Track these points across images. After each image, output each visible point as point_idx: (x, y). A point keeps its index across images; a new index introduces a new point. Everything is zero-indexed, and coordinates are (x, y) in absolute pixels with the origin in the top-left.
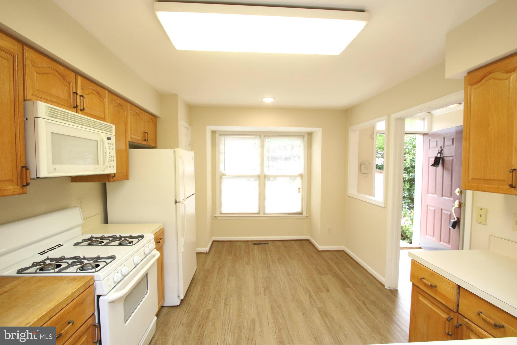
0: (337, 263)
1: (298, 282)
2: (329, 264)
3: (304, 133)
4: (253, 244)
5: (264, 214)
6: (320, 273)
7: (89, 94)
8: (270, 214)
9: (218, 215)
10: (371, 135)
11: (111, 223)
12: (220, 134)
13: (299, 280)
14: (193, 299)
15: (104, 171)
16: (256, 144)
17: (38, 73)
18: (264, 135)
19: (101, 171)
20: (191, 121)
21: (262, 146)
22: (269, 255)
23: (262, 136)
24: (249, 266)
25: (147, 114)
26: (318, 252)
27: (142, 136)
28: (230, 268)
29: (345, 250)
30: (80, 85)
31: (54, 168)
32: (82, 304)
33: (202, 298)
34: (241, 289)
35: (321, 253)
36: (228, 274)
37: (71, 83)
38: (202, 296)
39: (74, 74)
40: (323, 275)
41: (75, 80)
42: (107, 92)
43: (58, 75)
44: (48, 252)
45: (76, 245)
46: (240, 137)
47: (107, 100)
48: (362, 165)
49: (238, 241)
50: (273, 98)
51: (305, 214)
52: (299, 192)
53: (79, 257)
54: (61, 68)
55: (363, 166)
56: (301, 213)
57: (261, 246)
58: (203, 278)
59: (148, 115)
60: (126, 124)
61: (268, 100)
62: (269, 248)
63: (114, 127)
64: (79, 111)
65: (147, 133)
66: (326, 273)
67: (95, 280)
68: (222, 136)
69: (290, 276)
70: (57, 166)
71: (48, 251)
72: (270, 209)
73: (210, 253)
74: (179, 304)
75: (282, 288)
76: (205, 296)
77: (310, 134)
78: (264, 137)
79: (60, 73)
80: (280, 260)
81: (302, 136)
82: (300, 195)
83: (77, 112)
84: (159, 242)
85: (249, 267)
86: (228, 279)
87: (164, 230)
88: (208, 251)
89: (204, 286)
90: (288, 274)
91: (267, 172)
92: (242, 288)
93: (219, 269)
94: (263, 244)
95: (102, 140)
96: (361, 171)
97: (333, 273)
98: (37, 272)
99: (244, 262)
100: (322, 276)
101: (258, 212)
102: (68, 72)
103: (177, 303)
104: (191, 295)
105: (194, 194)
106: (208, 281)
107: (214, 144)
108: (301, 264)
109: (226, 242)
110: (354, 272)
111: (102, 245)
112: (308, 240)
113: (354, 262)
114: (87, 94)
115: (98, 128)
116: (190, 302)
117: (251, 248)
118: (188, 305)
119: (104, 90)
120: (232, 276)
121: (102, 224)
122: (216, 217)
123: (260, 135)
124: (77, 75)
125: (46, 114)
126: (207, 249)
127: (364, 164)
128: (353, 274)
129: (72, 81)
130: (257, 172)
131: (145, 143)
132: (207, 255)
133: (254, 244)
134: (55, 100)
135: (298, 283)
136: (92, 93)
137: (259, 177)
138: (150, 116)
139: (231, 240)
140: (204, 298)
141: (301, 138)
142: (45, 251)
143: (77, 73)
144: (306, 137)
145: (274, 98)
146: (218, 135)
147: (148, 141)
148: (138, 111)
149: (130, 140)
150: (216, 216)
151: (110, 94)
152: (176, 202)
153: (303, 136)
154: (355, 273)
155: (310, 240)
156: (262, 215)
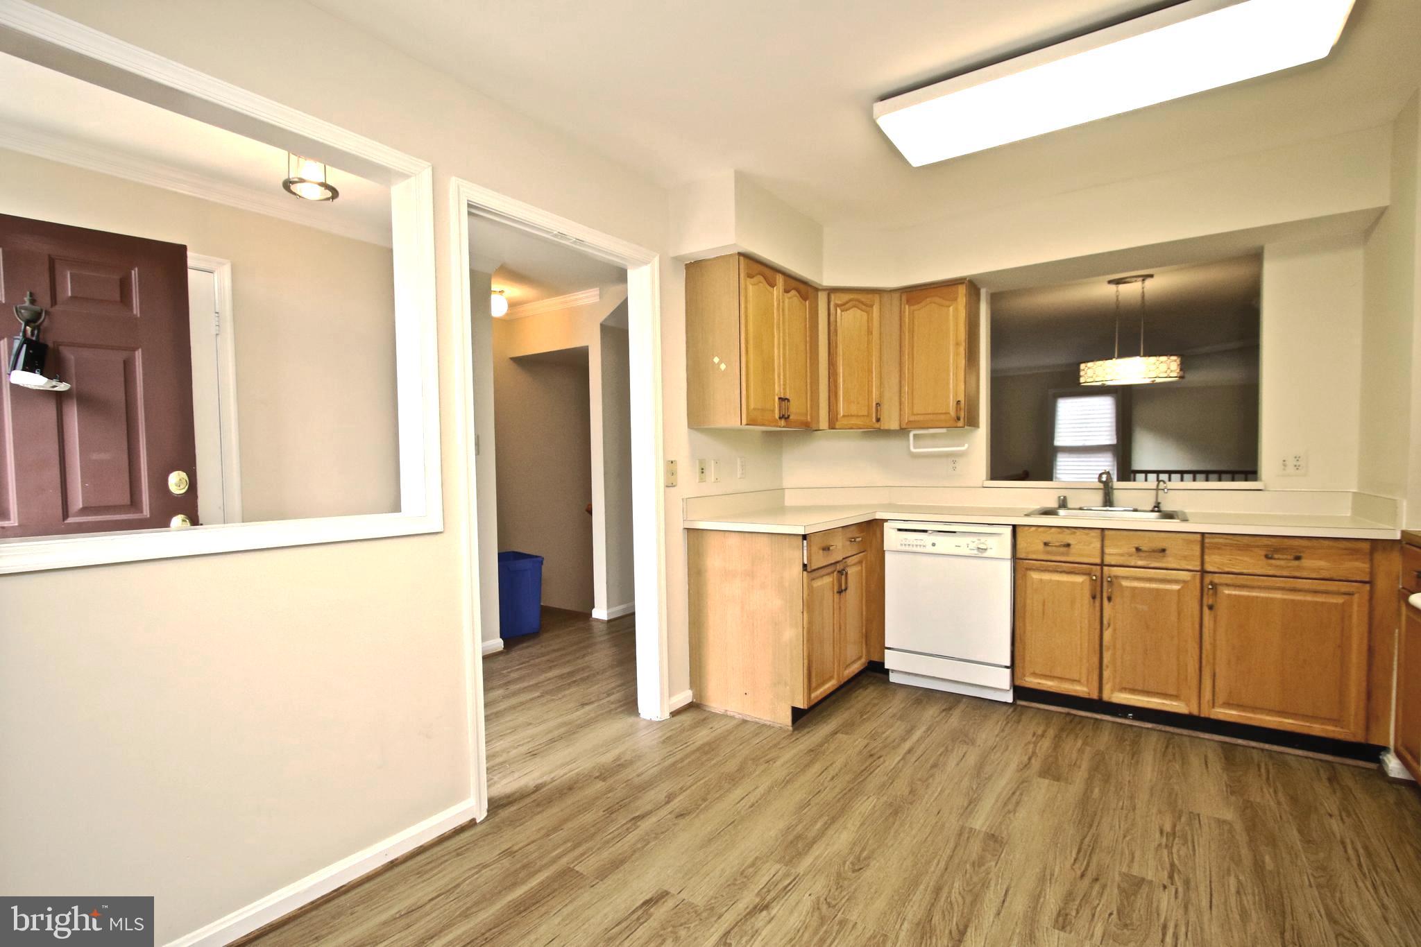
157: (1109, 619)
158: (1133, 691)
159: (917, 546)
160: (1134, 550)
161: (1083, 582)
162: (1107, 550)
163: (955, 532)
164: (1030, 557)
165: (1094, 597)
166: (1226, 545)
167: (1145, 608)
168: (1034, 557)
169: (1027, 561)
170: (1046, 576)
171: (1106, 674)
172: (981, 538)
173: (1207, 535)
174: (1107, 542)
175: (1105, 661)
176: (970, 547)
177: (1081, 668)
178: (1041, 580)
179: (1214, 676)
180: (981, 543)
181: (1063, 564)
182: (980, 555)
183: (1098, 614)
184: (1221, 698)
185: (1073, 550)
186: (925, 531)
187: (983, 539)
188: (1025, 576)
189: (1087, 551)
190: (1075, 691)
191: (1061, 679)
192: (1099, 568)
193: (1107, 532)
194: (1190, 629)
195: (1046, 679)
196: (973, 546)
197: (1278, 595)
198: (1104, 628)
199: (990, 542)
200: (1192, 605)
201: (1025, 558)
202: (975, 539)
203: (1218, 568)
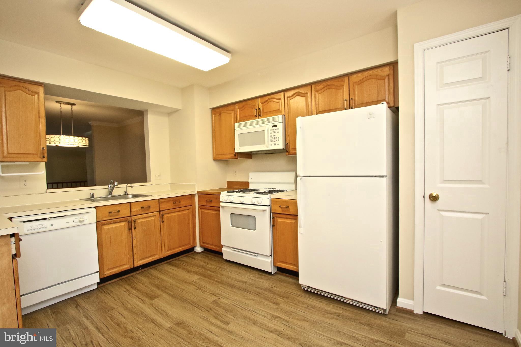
7: (267, 103)
15: (268, 148)
30: (260, 103)
31: (240, 148)
42: (282, 93)
47: (282, 99)
54: (250, 102)
63: (280, 116)
119: (279, 94)
124: (258, 99)
129: (256, 104)
134: (248, 118)
136: (270, 102)
151: (286, 92)
157: (135, 236)
158: (143, 259)
159: (40, 228)
160: (141, 208)
161: (124, 225)
162: (132, 210)
163: (65, 216)
164: (103, 220)
165: (129, 229)
166: (165, 201)
167: (145, 228)
168: (105, 219)
169: (102, 222)
170: (110, 226)
171: (135, 257)
172: (80, 216)
173: (160, 199)
174: (132, 207)
175: (134, 252)
176: (74, 222)
177: (126, 259)
178: (109, 228)
179: (164, 243)
180: (81, 218)
181: (117, 219)
182: (81, 224)
183: (131, 235)
184: (167, 249)
185: (121, 212)
186: (46, 219)
187: (81, 216)
188: (101, 229)
189: (125, 212)
190: (125, 268)
191: (119, 266)
192: (130, 217)
193: (132, 204)
194: (158, 231)
195: (113, 269)
196: (76, 221)
197: (176, 214)
198: (133, 240)
199: (86, 217)
200: (158, 223)
201: (101, 220)
202: (77, 217)
203: (163, 209)
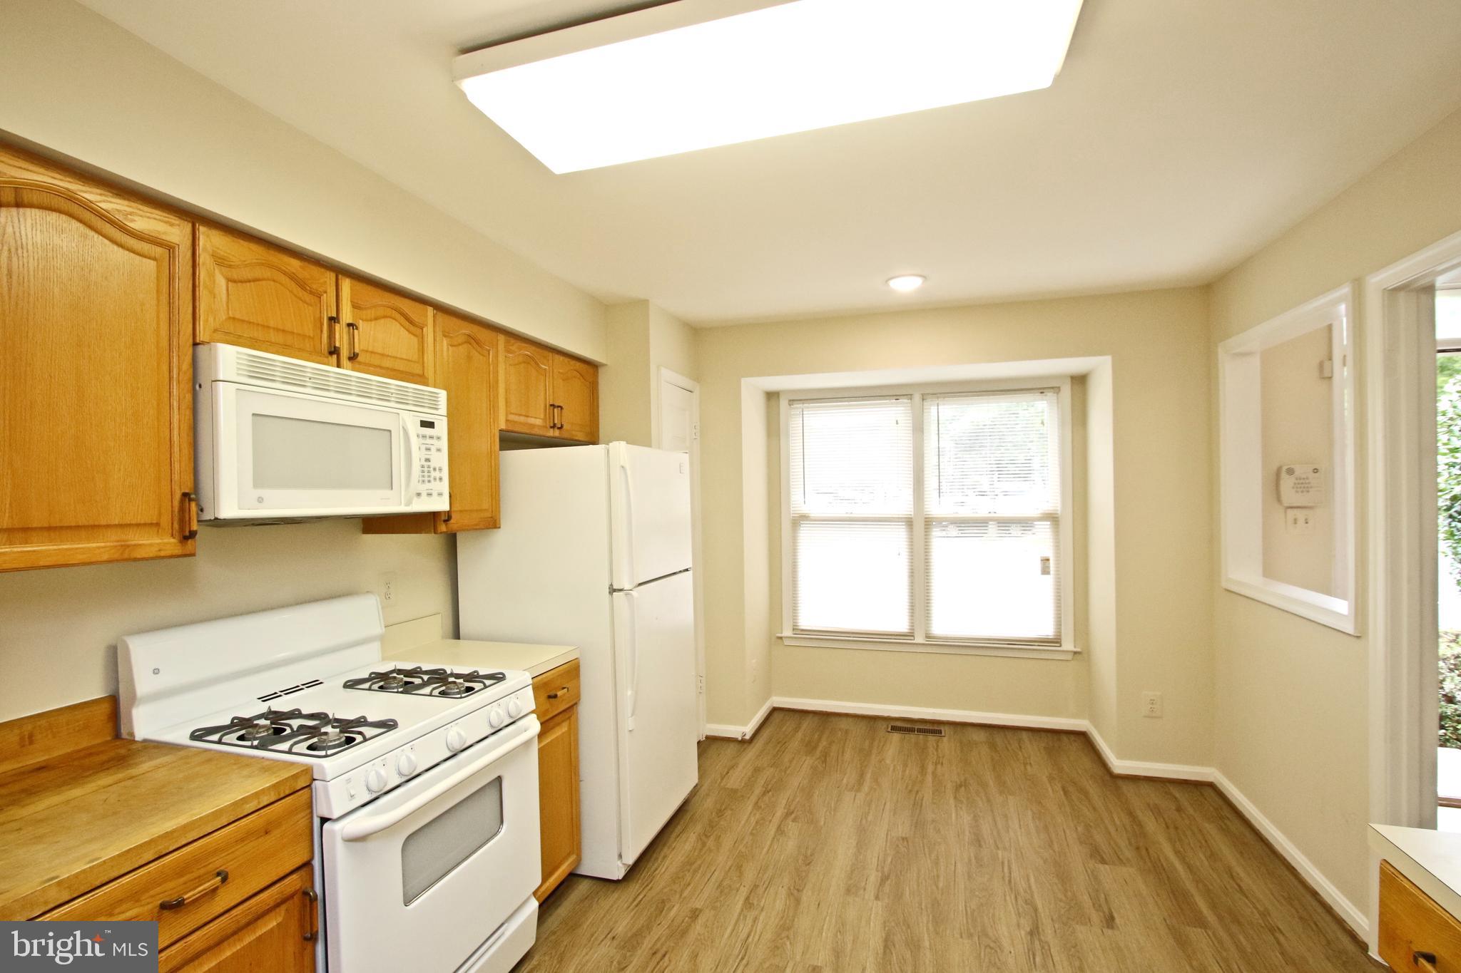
0: (1176, 828)
1: (1003, 871)
2: (1140, 825)
3: (1060, 377)
4: (889, 729)
5: (928, 637)
6: (1096, 854)
7: (376, 319)
8: (946, 639)
9: (787, 632)
10: (1321, 365)
11: (469, 638)
12: (790, 401)
13: (1010, 868)
14: (664, 870)
15: (408, 504)
16: (897, 423)
17: (231, 281)
18: (923, 395)
19: (401, 504)
20: (697, 370)
21: (918, 428)
22: (930, 768)
23: (917, 397)
24: (855, 795)
25: (561, 358)
26: (1107, 778)
27: (545, 415)
28: (798, 794)
29: (1218, 785)
30: (349, 299)
31: (259, 498)
32: (267, 833)
33: (689, 871)
34: (809, 864)
35: (1120, 783)
36: (786, 811)
37: (325, 295)
38: (692, 864)
39: (333, 275)
40: (1103, 862)
41: (334, 288)
42: (430, 310)
43: (288, 279)
44: (280, 696)
45: (351, 685)
46: (850, 405)
47: (429, 331)
48: (1284, 475)
49: (847, 715)
50: (920, 276)
51: (1068, 645)
52: (1045, 571)
53: (326, 715)
54: (294, 264)
55: (1287, 483)
56: (1056, 641)
57: (912, 737)
58: (712, 813)
59: (566, 360)
60: (492, 387)
61: (906, 285)
62: (938, 746)
63: (443, 395)
64: (345, 362)
65: (558, 407)
66: (1121, 857)
67: (315, 777)
68: (795, 406)
69: (980, 846)
70: (265, 493)
71: (282, 694)
72: (945, 623)
73: (753, 744)
74: (620, 878)
75: (941, 885)
76: (700, 866)
77: (1080, 381)
78: (923, 400)
79: (293, 277)
80: (963, 788)
81: (1053, 388)
82: (1049, 580)
83: (339, 366)
84: (555, 696)
85: (854, 799)
86: (779, 828)
87: (579, 663)
88: (747, 737)
89: (706, 836)
90: (978, 841)
91: (935, 507)
92: (811, 862)
93: (764, 794)
94: (920, 731)
95: (403, 427)
96: (1279, 499)
97: (1147, 860)
98: (223, 741)
99: (845, 781)
100: (1101, 867)
101: (907, 631)
102: (315, 271)
103: (618, 874)
104: (665, 857)
105: (687, 570)
106: (722, 823)
107: (774, 430)
108: (1034, 813)
109: (811, 715)
110: (1239, 870)
111: (397, 692)
112: (1083, 736)
113: (1247, 833)
114: (371, 320)
115: (393, 399)
116: (654, 877)
117: (880, 741)
118: (646, 884)
119: (421, 306)
120: (794, 820)
121: (446, 638)
122: (781, 638)
123: (910, 396)
124: (340, 276)
125: (240, 372)
126: (748, 729)
127: (1290, 472)
128: (1232, 877)
129: (326, 292)
130: (904, 507)
131: (557, 433)
132: (746, 746)
133: (894, 729)
134: (280, 338)
135: (1003, 878)
136: (385, 317)
137: (909, 522)
138: (573, 362)
139: (824, 710)
140: (696, 871)
141: (1049, 394)
142: (276, 693)
143: (341, 271)
144: (1066, 390)
145: (924, 277)
146: (783, 403)
147: (564, 427)
148: (529, 351)
149: (503, 426)
150: (780, 635)
151: (440, 314)
152: (613, 590)
153: (1056, 390)
154: (1242, 874)
155: (1089, 733)
156: (919, 639)
